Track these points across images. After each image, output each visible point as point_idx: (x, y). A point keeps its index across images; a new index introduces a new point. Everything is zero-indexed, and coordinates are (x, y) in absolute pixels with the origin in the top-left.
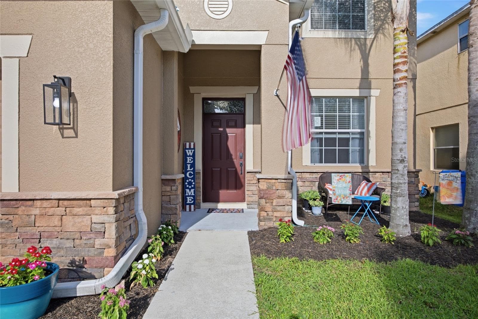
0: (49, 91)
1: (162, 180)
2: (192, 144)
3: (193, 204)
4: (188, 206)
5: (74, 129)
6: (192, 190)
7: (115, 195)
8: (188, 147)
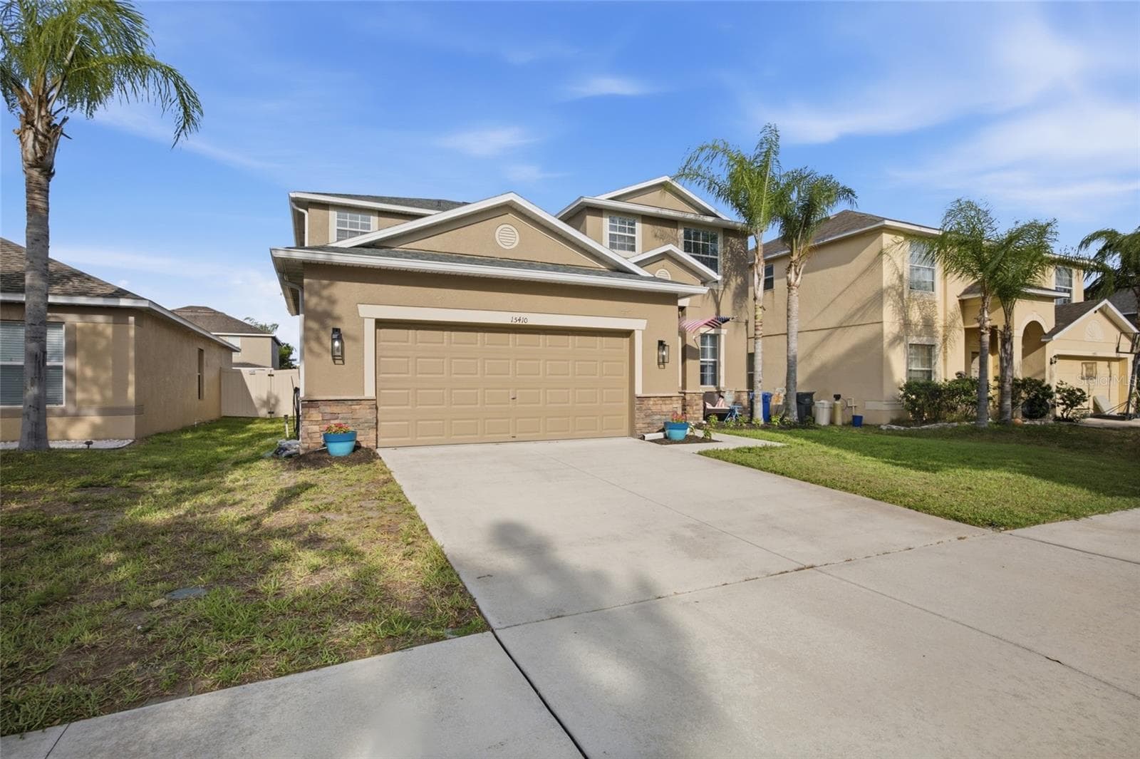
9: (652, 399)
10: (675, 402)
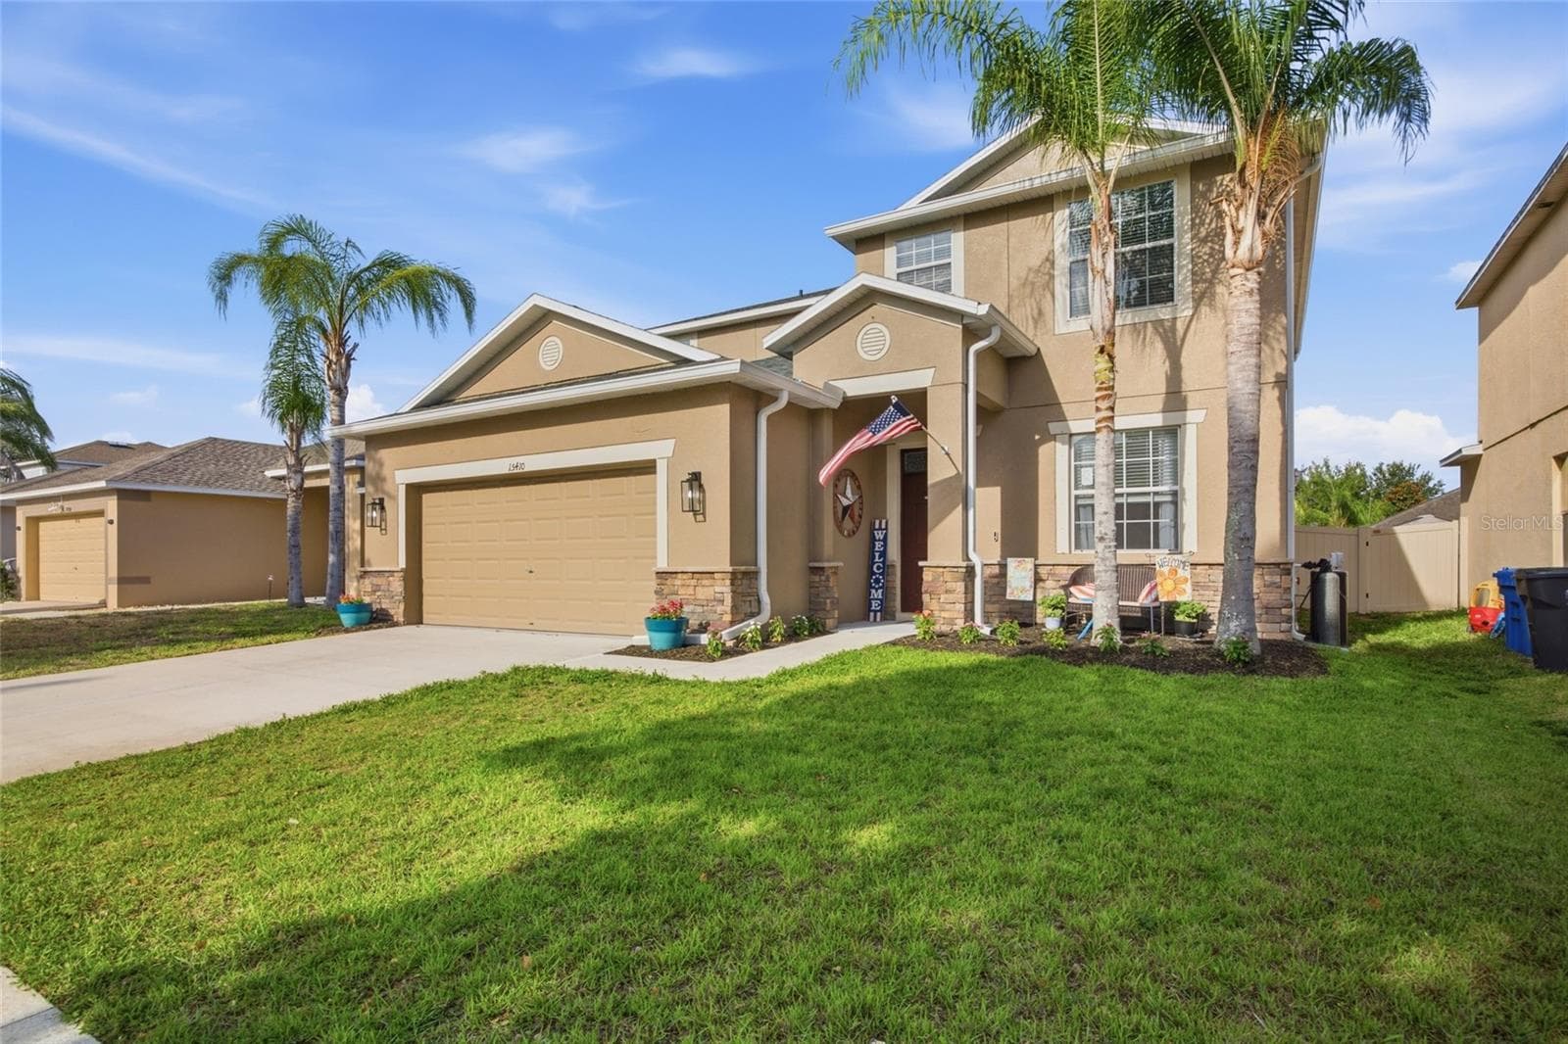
0: (686, 485)
1: (811, 568)
2: (884, 522)
3: (880, 611)
4: (872, 614)
5: (704, 514)
6: (880, 591)
7: (730, 569)
8: (877, 527)
9: (680, 576)
10: (719, 582)
